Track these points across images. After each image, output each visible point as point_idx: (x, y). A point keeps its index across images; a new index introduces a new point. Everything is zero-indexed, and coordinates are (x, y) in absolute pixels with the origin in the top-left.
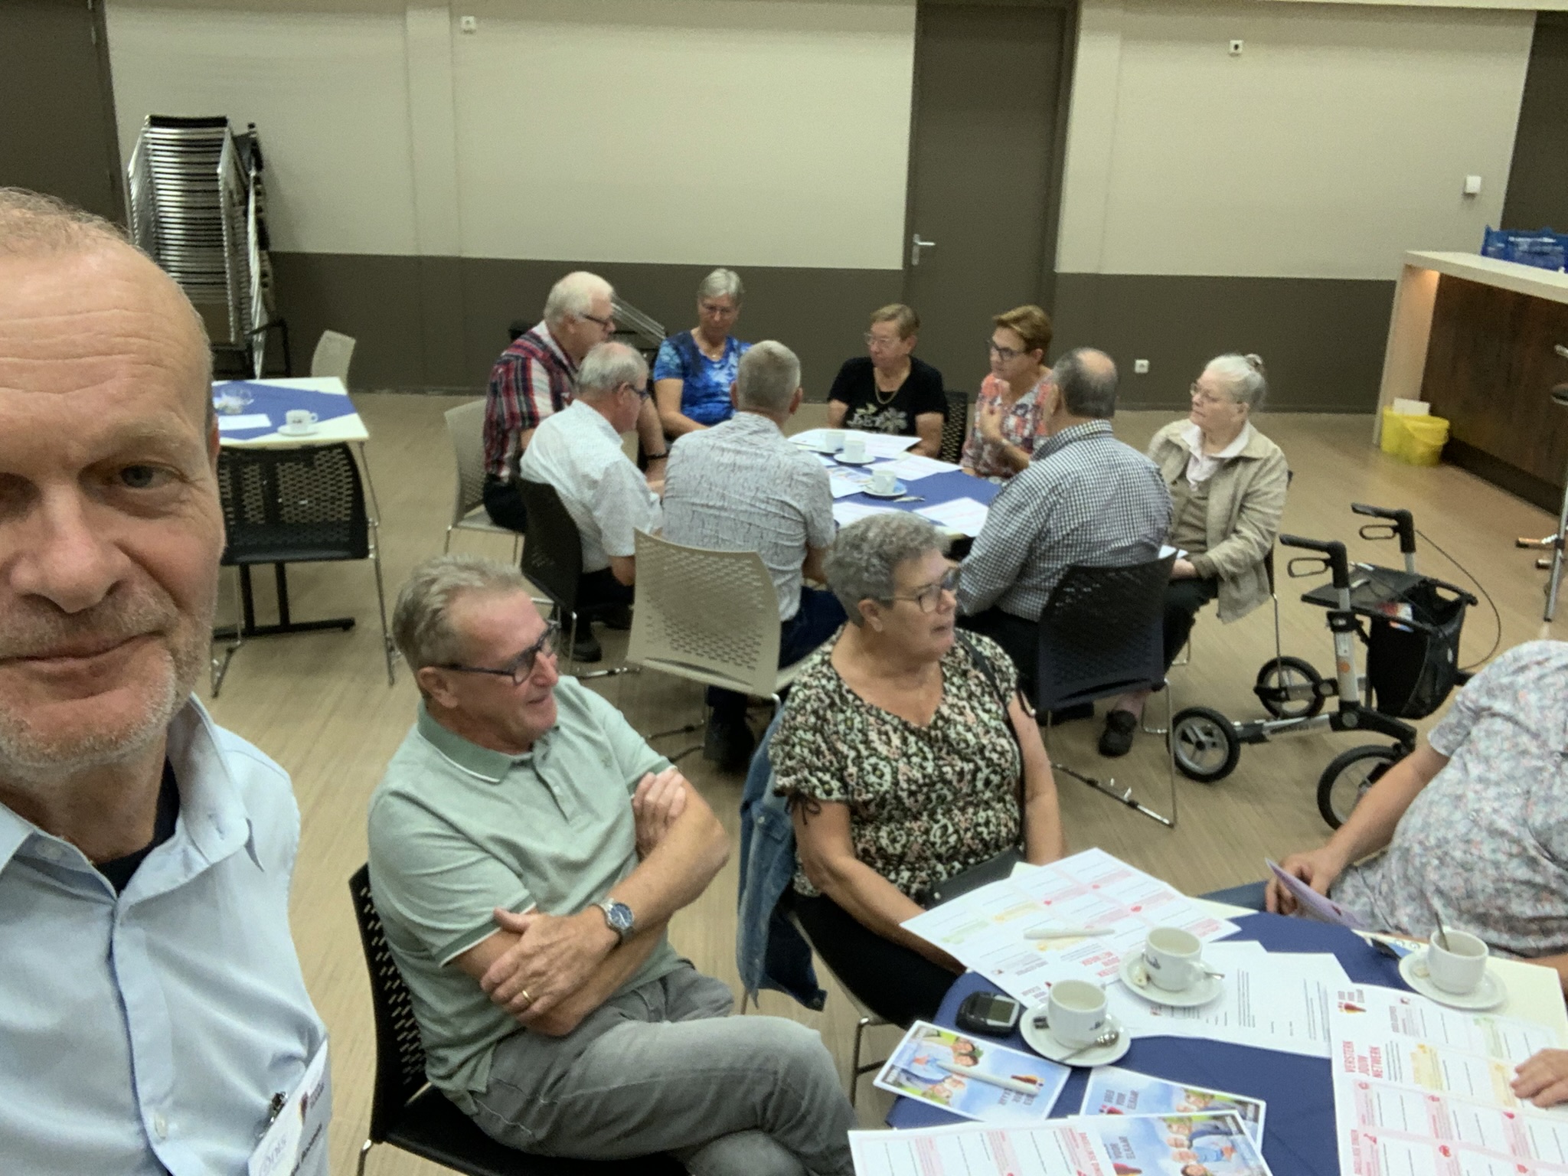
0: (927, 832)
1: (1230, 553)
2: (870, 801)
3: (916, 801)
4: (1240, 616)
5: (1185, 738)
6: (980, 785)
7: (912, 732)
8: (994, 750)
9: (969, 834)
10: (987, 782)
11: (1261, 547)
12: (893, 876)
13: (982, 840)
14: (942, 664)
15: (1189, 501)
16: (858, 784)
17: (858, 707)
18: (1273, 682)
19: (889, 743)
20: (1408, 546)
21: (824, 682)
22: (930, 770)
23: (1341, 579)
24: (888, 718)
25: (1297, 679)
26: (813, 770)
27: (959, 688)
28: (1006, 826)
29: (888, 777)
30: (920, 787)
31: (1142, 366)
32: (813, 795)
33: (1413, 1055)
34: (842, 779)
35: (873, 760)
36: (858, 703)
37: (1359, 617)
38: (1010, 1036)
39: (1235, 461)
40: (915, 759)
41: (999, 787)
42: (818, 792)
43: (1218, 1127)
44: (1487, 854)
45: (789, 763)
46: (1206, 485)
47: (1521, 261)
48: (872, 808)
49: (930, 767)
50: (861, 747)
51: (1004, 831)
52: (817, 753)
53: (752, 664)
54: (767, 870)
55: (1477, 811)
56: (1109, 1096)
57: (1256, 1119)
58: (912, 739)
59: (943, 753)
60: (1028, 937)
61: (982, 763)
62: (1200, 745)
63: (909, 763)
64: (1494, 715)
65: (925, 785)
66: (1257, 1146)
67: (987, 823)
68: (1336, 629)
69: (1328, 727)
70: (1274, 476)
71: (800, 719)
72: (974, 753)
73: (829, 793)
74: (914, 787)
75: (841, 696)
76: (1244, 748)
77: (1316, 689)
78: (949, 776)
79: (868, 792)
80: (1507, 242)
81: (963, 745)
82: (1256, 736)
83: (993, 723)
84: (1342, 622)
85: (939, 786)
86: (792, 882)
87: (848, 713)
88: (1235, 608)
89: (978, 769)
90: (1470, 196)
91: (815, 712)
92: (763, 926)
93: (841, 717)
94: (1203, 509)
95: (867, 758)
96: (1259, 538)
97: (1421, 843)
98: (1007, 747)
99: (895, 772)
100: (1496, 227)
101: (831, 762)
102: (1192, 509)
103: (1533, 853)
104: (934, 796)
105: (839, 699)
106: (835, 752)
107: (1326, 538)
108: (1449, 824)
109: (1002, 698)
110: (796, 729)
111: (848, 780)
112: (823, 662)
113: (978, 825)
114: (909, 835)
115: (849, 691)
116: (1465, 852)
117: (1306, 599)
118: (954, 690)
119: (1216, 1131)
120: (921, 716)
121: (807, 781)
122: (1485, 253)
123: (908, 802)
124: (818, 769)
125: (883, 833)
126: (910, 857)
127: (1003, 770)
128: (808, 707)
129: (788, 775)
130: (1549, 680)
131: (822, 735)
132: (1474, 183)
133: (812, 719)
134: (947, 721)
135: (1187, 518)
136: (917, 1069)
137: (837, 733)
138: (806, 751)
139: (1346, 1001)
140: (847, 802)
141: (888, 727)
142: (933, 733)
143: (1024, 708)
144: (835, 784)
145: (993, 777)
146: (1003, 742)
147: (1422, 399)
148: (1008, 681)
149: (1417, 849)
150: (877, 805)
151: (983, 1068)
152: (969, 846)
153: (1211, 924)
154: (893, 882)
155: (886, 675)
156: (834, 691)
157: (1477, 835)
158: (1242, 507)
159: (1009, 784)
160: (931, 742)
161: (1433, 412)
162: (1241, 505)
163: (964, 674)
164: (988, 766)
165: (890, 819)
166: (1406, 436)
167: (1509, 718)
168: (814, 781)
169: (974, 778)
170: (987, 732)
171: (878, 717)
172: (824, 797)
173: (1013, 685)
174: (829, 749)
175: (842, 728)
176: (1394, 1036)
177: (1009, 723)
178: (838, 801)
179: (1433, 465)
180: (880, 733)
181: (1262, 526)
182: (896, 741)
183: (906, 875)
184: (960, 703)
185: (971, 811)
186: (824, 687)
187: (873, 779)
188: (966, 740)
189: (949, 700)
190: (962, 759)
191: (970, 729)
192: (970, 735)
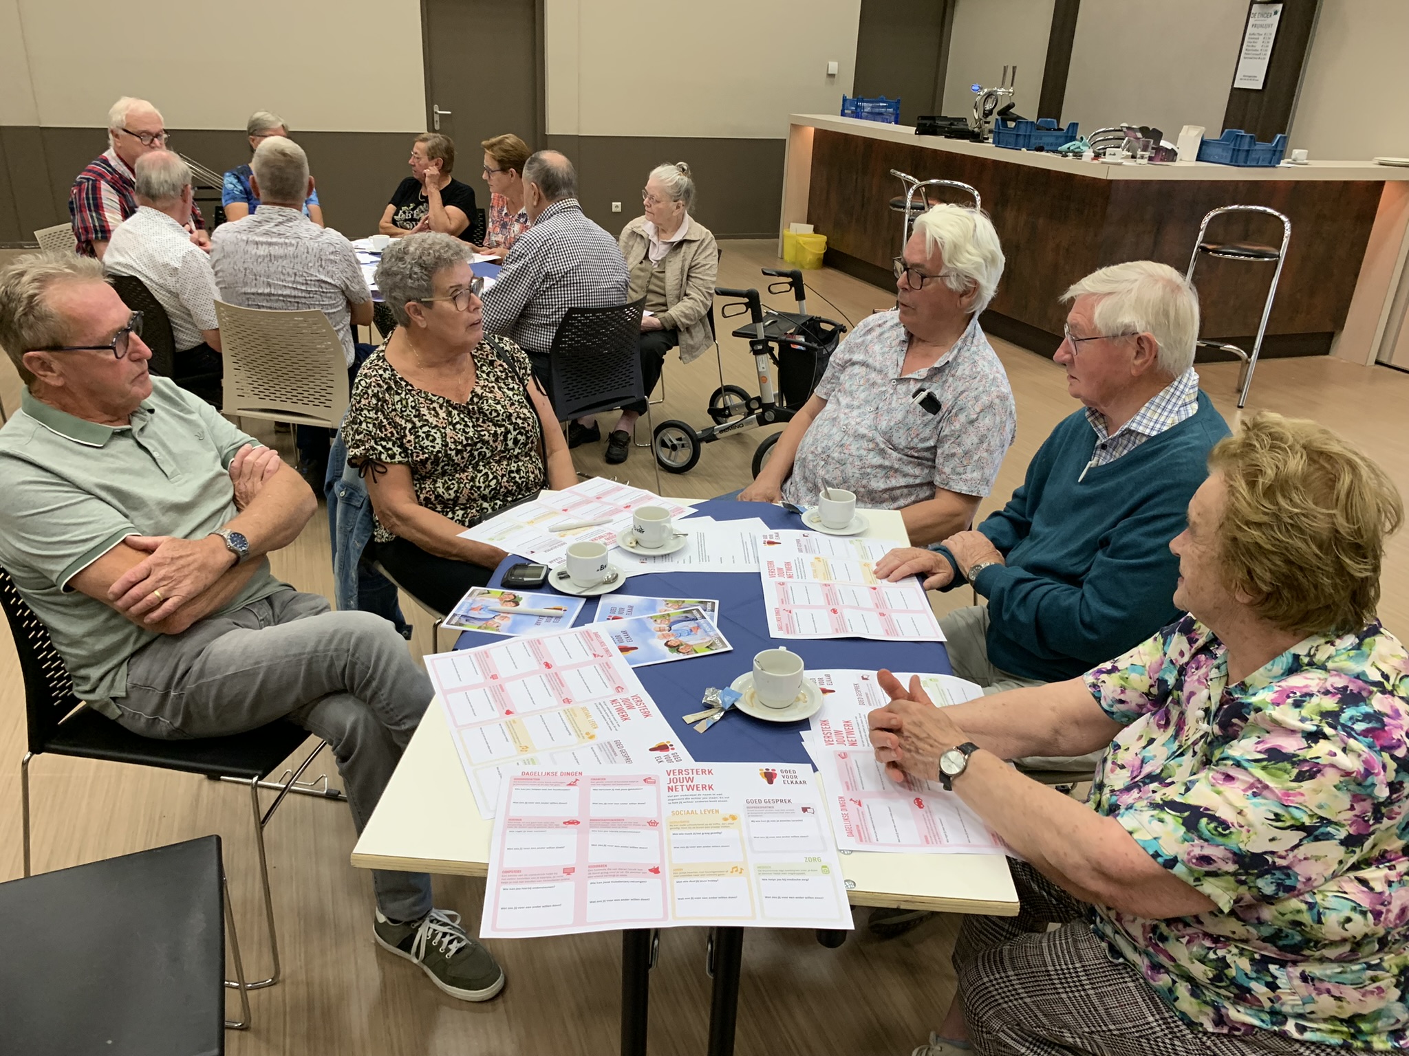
0: (473, 479)
1: (684, 309)
2: (427, 459)
3: (463, 458)
4: (695, 357)
5: (664, 444)
6: (510, 443)
7: (455, 408)
8: (519, 417)
9: (505, 478)
10: (516, 442)
11: (705, 305)
12: (450, 515)
13: (516, 482)
14: (473, 357)
15: (652, 275)
16: (415, 448)
17: (410, 390)
18: (720, 405)
19: (437, 415)
20: (800, 296)
21: (381, 372)
22: (471, 434)
23: (757, 317)
24: (434, 398)
25: (735, 400)
26: (377, 440)
27: (488, 374)
28: (533, 473)
29: (439, 441)
30: (465, 446)
31: (617, 206)
32: (380, 459)
33: (812, 564)
34: (401, 446)
35: (426, 429)
36: (409, 387)
37: (771, 344)
38: (542, 586)
39: (681, 243)
40: (458, 426)
41: (525, 444)
42: (383, 457)
43: (688, 617)
44: (854, 452)
45: (357, 437)
46: (662, 262)
47: (866, 118)
48: (429, 466)
49: (471, 431)
50: (415, 420)
51: (532, 476)
52: (380, 427)
53: (328, 403)
54: (351, 531)
55: (846, 425)
56: (613, 610)
57: (713, 610)
58: (455, 412)
59: (480, 422)
60: (552, 531)
61: (511, 427)
62: (674, 448)
63: (455, 429)
64: (854, 364)
65: (468, 445)
66: (714, 624)
67: (518, 471)
68: (756, 353)
69: (756, 424)
70: (708, 252)
71: (363, 402)
72: (503, 420)
73: (392, 456)
74: (459, 447)
75: (396, 382)
76: (704, 445)
77: (748, 405)
78: (486, 438)
79: (424, 453)
80: (857, 106)
81: (494, 414)
82: (710, 437)
83: (516, 398)
84: (760, 347)
85: (479, 445)
86: (373, 536)
87: (403, 395)
88: (691, 352)
89: (508, 432)
90: (832, 76)
91: (375, 395)
92: (354, 574)
93: (397, 398)
94: (662, 280)
95: (421, 427)
96: (703, 298)
97: (812, 453)
98: (528, 415)
99: (444, 436)
100: (850, 96)
101: (391, 433)
102: (654, 280)
103: (882, 446)
104: (476, 453)
105: (395, 384)
106: (396, 425)
107: (745, 288)
108: (830, 436)
109: (521, 380)
110: (362, 410)
111: (408, 445)
112: (379, 358)
113: (512, 472)
114: (459, 483)
116: (840, 453)
117: (735, 334)
118: (484, 376)
119: (687, 619)
120: (460, 396)
121: (373, 449)
122: (843, 114)
123: (457, 459)
124: (382, 439)
125: (439, 484)
126: (462, 500)
127: (527, 432)
128: (370, 391)
129: (358, 447)
130: (886, 335)
131: (383, 413)
132: (833, 67)
133: (374, 401)
134: (481, 397)
135: (652, 287)
136: (472, 614)
137: (395, 410)
138: (371, 426)
139: (769, 539)
140: (407, 463)
141: (435, 405)
142: (471, 407)
143: (538, 389)
144: (396, 450)
145: (519, 437)
146: (525, 411)
147: (809, 222)
148: (525, 368)
149: (810, 457)
150: (432, 463)
151: (523, 606)
152: (506, 487)
153: (680, 510)
154: (452, 518)
155: (432, 365)
156: (390, 379)
157: (848, 440)
158: (688, 276)
159: (532, 442)
160: (470, 414)
161: (816, 231)
162: (688, 275)
163: (492, 363)
164: (515, 430)
165: (444, 473)
166: (800, 248)
167: (864, 364)
168: (380, 448)
169: (505, 439)
170: (512, 404)
171: (426, 398)
172: (389, 460)
173: (529, 372)
174: (389, 424)
175: (399, 406)
176: (801, 555)
177: (528, 398)
178: (400, 462)
179: (816, 268)
180: (429, 408)
181: (704, 290)
182: (442, 414)
183: (460, 513)
184: (490, 385)
185: (505, 463)
186: (381, 376)
187: (427, 443)
188: (496, 411)
189: (482, 383)
190: (495, 425)
191: (498, 403)
192: (499, 407)
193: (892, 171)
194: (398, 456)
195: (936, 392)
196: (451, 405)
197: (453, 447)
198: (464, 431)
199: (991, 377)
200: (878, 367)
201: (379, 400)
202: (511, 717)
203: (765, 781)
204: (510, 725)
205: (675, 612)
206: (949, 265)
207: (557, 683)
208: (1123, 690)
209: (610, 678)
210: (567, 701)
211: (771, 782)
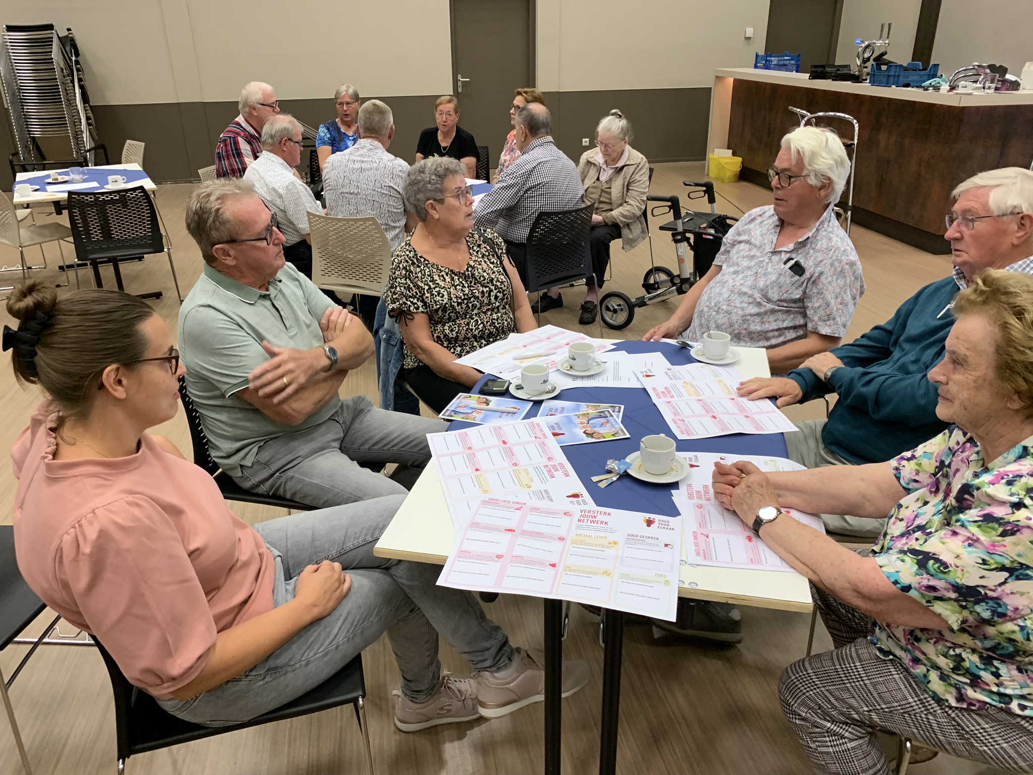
1: (623, 212)
2: (439, 309)
4: (633, 247)
5: (608, 309)
7: (456, 275)
8: (498, 281)
9: (489, 324)
12: (452, 350)
13: (495, 327)
16: (431, 301)
17: (427, 264)
18: (652, 281)
19: (444, 280)
20: (712, 200)
21: (407, 253)
22: (467, 292)
23: (677, 216)
24: (442, 269)
25: (663, 277)
26: (407, 298)
28: (506, 320)
30: (463, 300)
31: (586, 142)
32: (410, 310)
34: (423, 301)
35: (437, 289)
36: (426, 262)
37: (688, 235)
38: (505, 393)
39: (623, 167)
40: (458, 287)
42: (411, 308)
43: (601, 415)
44: (738, 305)
47: (774, 69)
48: (440, 313)
49: (467, 290)
50: (431, 284)
51: (506, 323)
54: (390, 361)
55: (733, 286)
56: (551, 410)
57: (619, 412)
59: (472, 284)
60: (515, 359)
61: (493, 288)
62: (615, 311)
63: (456, 289)
65: (465, 299)
66: (619, 421)
67: (497, 319)
68: (676, 241)
69: (676, 293)
70: (642, 172)
72: (488, 283)
73: (417, 308)
74: (459, 301)
75: (417, 259)
76: (637, 310)
77: (672, 281)
78: (477, 294)
79: (436, 305)
80: (767, 61)
81: (482, 279)
82: (642, 303)
84: (679, 237)
85: (472, 299)
87: (422, 267)
88: (630, 243)
89: (491, 291)
90: (749, 38)
91: (405, 268)
93: (418, 270)
94: (609, 193)
95: (434, 288)
96: (638, 204)
98: (504, 280)
99: (449, 294)
100: (762, 53)
101: (416, 292)
102: (604, 194)
103: (759, 300)
104: (470, 305)
105: (417, 260)
106: (418, 287)
108: (720, 294)
109: (499, 258)
110: (396, 278)
111: (426, 300)
112: (406, 244)
113: (493, 319)
114: (459, 327)
115: (421, 257)
116: (728, 306)
117: (661, 228)
118: (475, 253)
119: (601, 417)
120: (460, 267)
121: (405, 303)
122: (756, 67)
123: (458, 308)
124: (410, 297)
125: (446, 327)
127: (504, 291)
128: (401, 266)
129: (395, 303)
130: (765, 222)
132: (750, 32)
133: (404, 272)
134: (473, 267)
136: (458, 410)
137: (417, 277)
138: (402, 288)
140: (426, 313)
141: (443, 273)
142: (467, 273)
143: (511, 263)
144: (420, 304)
145: (498, 294)
146: (502, 277)
147: (729, 148)
148: (502, 249)
150: (442, 312)
151: (492, 406)
152: (489, 330)
153: (604, 347)
154: (454, 353)
156: (413, 257)
158: (628, 189)
161: (734, 154)
162: (628, 187)
163: (479, 246)
164: (496, 289)
166: (721, 167)
167: (747, 242)
168: (409, 303)
169: (489, 295)
170: (494, 273)
171: (437, 269)
172: (415, 311)
173: (504, 252)
174: (414, 286)
177: (504, 268)
178: (422, 312)
179: (734, 182)
180: (439, 276)
181: (638, 198)
182: (448, 279)
183: (459, 349)
184: (479, 260)
185: (489, 313)
186: (408, 255)
187: (438, 298)
188: (483, 277)
189: (474, 258)
190: (482, 286)
191: (485, 271)
192: (485, 274)
193: (790, 107)
194: (421, 308)
195: (801, 261)
196: (453, 273)
197: (455, 300)
198: (462, 290)
199: (843, 249)
200: (758, 244)
201: (407, 271)
202: (478, 473)
203: (645, 524)
204: (477, 477)
205: (592, 412)
206: (809, 168)
207: (510, 453)
208: (917, 473)
209: (544, 451)
210: (516, 464)
211: (649, 525)
